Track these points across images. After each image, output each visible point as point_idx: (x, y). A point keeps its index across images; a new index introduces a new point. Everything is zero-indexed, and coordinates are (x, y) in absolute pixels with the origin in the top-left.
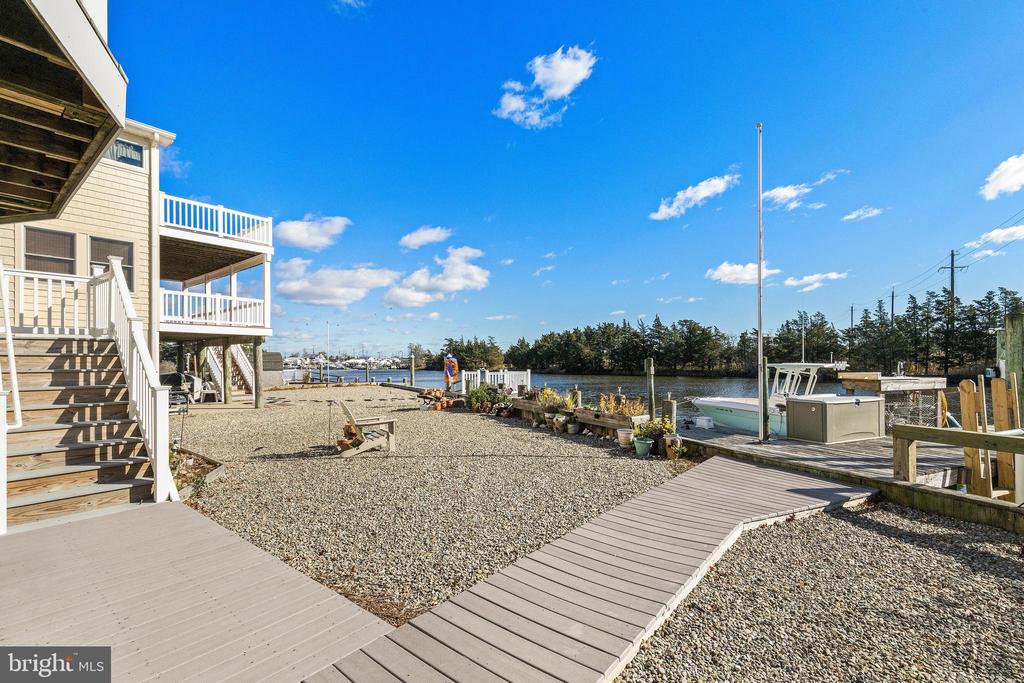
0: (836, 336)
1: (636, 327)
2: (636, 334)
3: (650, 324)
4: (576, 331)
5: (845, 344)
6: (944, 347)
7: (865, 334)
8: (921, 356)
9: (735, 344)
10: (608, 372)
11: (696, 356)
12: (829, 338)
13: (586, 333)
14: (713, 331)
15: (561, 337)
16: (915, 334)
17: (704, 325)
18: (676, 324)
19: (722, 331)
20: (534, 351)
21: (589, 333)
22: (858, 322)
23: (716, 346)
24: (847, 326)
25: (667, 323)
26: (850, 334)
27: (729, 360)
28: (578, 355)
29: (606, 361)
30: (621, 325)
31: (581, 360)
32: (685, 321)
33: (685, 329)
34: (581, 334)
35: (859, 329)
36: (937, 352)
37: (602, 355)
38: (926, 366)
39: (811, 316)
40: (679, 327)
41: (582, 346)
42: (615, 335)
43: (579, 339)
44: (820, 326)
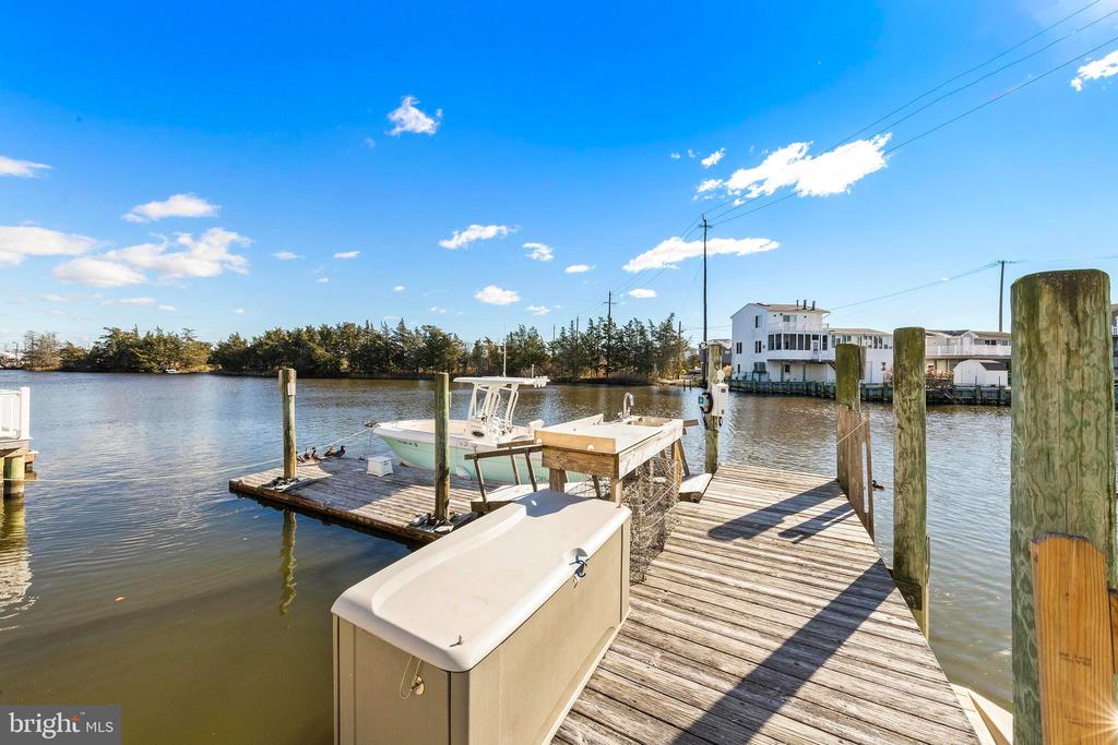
0: (544, 347)
1: (378, 329)
2: (379, 337)
3: (393, 326)
4: (309, 330)
5: (550, 353)
6: (607, 357)
7: (562, 346)
8: (594, 364)
9: (471, 350)
10: (345, 376)
11: (437, 360)
12: (540, 348)
13: (321, 333)
14: (453, 337)
15: (290, 335)
16: (591, 346)
17: (445, 331)
18: (419, 329)
19: (461, 338)
20: (253, 349)
21: (326, 334)
22: (558, 337)
23: (454, 352)
24: (551, 340)
25: (410, 327)
26: (553, 346)
27: (465, 364)
28: (309, 356)
29: (345, 364)
30: (364, 327)
31: (312, 362)
32: (429, 327)
33: (428, 335)
34: (314, 333)
35: (559, 342)
36: (604, 362)
37: (340, 356)
38: (597, 371)
39: (527, 330)
40: (422, 332)
41: (315, 346)
42: (356, 336)
43: (311, 338)
44: (533, 337)
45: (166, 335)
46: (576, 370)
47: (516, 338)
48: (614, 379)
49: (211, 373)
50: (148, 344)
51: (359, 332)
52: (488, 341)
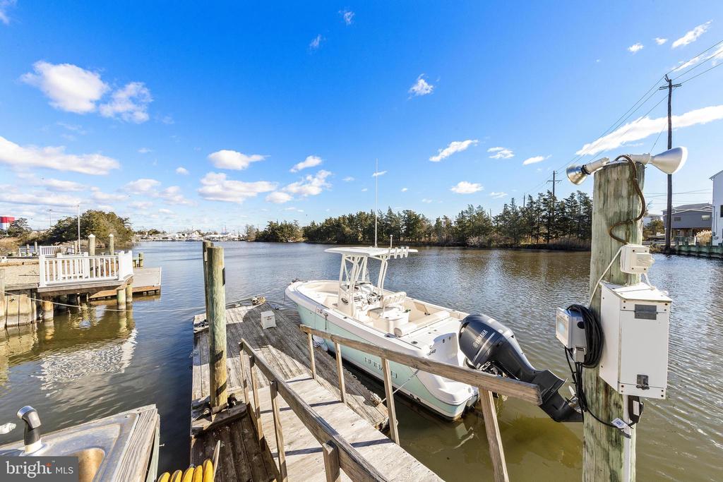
0: (489, 220)
1: (378, 215)
2: (378, 219)
3: (385, 212)
4: (344, 217)
5: (495, 225)
6: (548, 226)
7: (505, 219)
8: (534, 232)
9: (433, 224)
10: (360, 243)
12: (485, 221)
13: (349, 219)
14: (421, 217)
15: (335, 220)
16: (531, 218)
17: (417, 213)
18: (401, 212)
19: (427, 217)
20: (320, 229)
21: (351, 219)
22: (501, 211)
23: (422, 226)
24: (495, 214)
25: (395, 212)
26: (497, 219)
27: (430, 235)
28: (342, 232)
29: (361, 235)
30: (370, 214)
31: (343, 235)
32: (407, 211)
33: (406, 216)
34: (346, 219)
35: (502, 216)
36: (544, 230)
37: (358, 231)
38: (537, 238)
39: (475, 208)
40: (403, 215)
41: (345, 226)
42: (366, 220)
43: (344, 223)
44: (481, 214)
45: (288, 223)
46: (517, 239)
47: (466, 215)
48: (554, 245)
49: (304, 242)
50: (281, 228)
51: (367, 218)
52: (446, 218)
